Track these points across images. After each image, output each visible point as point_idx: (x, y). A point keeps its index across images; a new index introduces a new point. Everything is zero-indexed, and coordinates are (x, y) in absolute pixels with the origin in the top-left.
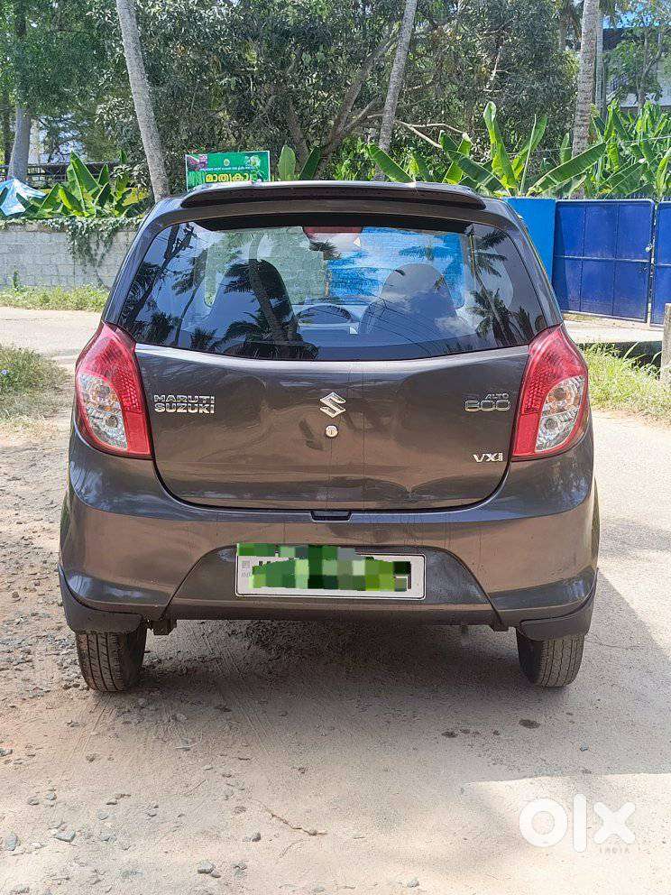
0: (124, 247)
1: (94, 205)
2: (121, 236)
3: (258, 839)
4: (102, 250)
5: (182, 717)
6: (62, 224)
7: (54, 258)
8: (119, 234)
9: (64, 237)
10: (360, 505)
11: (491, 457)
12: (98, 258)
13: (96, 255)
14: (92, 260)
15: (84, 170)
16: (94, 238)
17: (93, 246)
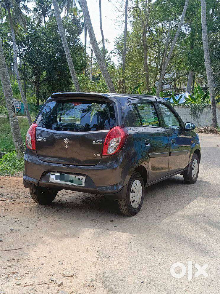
0: (206, 113)
1: (201, 100)
2: (205, 109)
3: (28, 227)
4: (199, 114)
5: (47, 210)
6: (189, 105)
7: (186, 116)
8: (205, 108)
9: (189, 110)
10: (72, 163)
11: (98, 155)
12: (198, 116)
13: (198, 115)
14: (196, 117)
15: (201, 89)
16: (198, 110)
17: (197, 112)
